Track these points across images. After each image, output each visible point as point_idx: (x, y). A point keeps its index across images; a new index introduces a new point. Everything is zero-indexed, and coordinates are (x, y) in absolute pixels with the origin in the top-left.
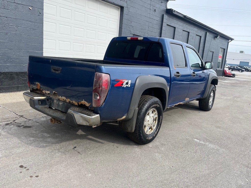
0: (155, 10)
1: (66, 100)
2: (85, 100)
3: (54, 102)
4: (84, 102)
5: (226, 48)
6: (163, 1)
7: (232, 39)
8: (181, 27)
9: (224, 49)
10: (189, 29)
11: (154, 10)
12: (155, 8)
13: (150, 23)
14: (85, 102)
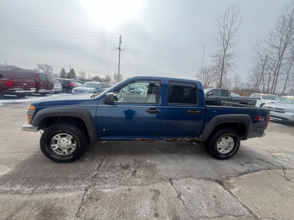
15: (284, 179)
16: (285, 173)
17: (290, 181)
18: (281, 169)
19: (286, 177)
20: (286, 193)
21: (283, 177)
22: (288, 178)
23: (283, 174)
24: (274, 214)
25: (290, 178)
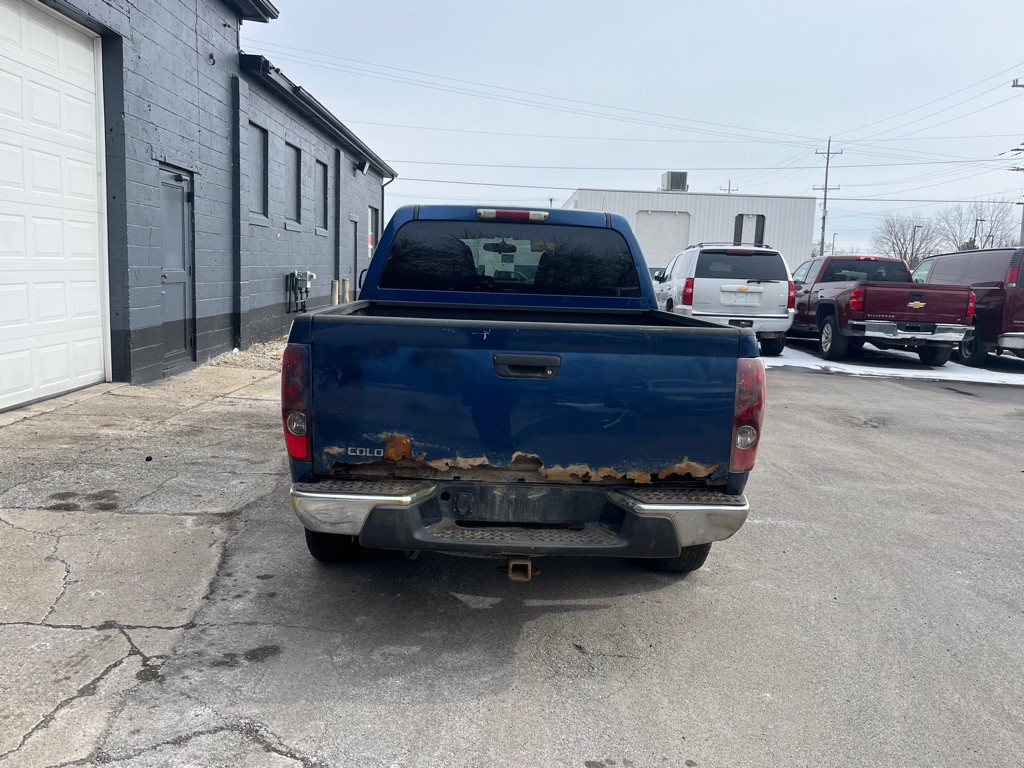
0: (211, 56)
1: (592, 473)
2: (690, 459)
3: (494, 496)
4: (689, 466)
5: (380, 208)
6: (229, 23)
7: (393, 175)
8: (280, 131)
9: (376, 210)
10: (298, 140)
11: (208, 57)
12: (211, 49)
13: (201, 111)
14: (693, 464)
15: (122, 621)
16: (134, 651)
17: (100, 622)
18: (159, 662)
19: (121, 629)
20: (96, 577)
21: (129, 627)
22: (114, 632)
23: (137, 637)
24: (97, 529)
25: (107, 637)
